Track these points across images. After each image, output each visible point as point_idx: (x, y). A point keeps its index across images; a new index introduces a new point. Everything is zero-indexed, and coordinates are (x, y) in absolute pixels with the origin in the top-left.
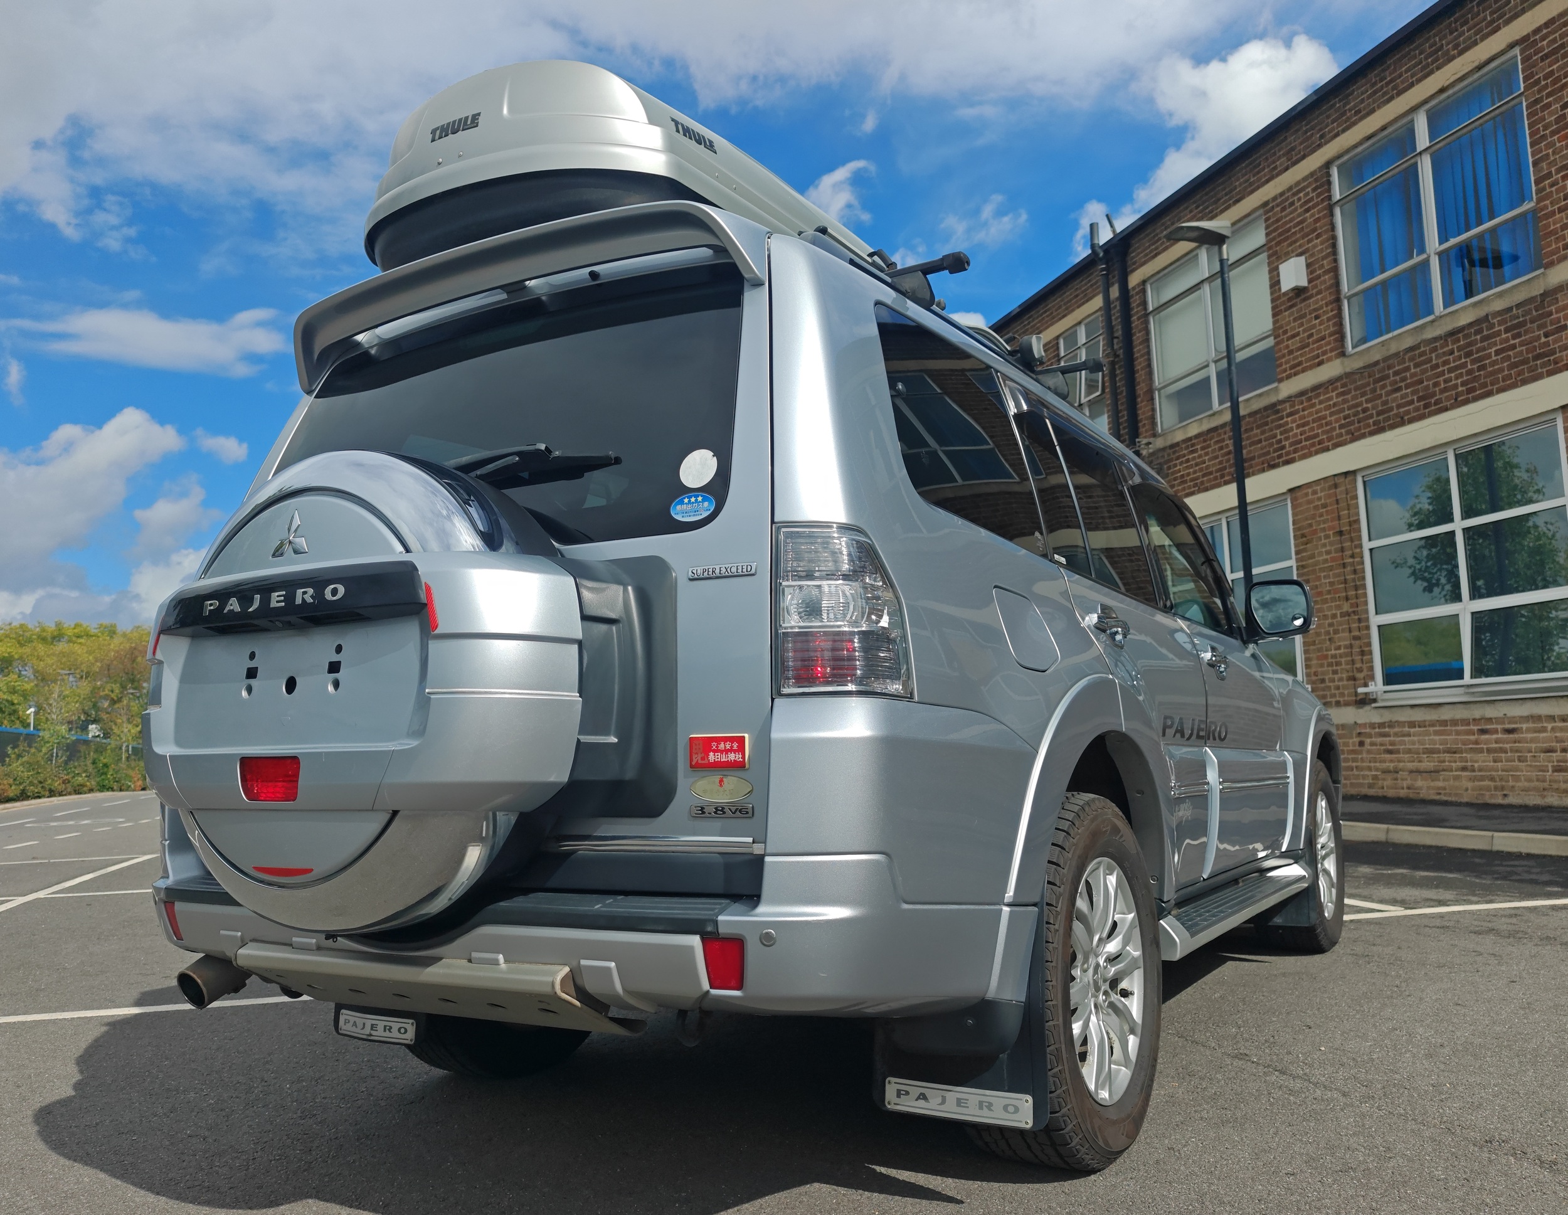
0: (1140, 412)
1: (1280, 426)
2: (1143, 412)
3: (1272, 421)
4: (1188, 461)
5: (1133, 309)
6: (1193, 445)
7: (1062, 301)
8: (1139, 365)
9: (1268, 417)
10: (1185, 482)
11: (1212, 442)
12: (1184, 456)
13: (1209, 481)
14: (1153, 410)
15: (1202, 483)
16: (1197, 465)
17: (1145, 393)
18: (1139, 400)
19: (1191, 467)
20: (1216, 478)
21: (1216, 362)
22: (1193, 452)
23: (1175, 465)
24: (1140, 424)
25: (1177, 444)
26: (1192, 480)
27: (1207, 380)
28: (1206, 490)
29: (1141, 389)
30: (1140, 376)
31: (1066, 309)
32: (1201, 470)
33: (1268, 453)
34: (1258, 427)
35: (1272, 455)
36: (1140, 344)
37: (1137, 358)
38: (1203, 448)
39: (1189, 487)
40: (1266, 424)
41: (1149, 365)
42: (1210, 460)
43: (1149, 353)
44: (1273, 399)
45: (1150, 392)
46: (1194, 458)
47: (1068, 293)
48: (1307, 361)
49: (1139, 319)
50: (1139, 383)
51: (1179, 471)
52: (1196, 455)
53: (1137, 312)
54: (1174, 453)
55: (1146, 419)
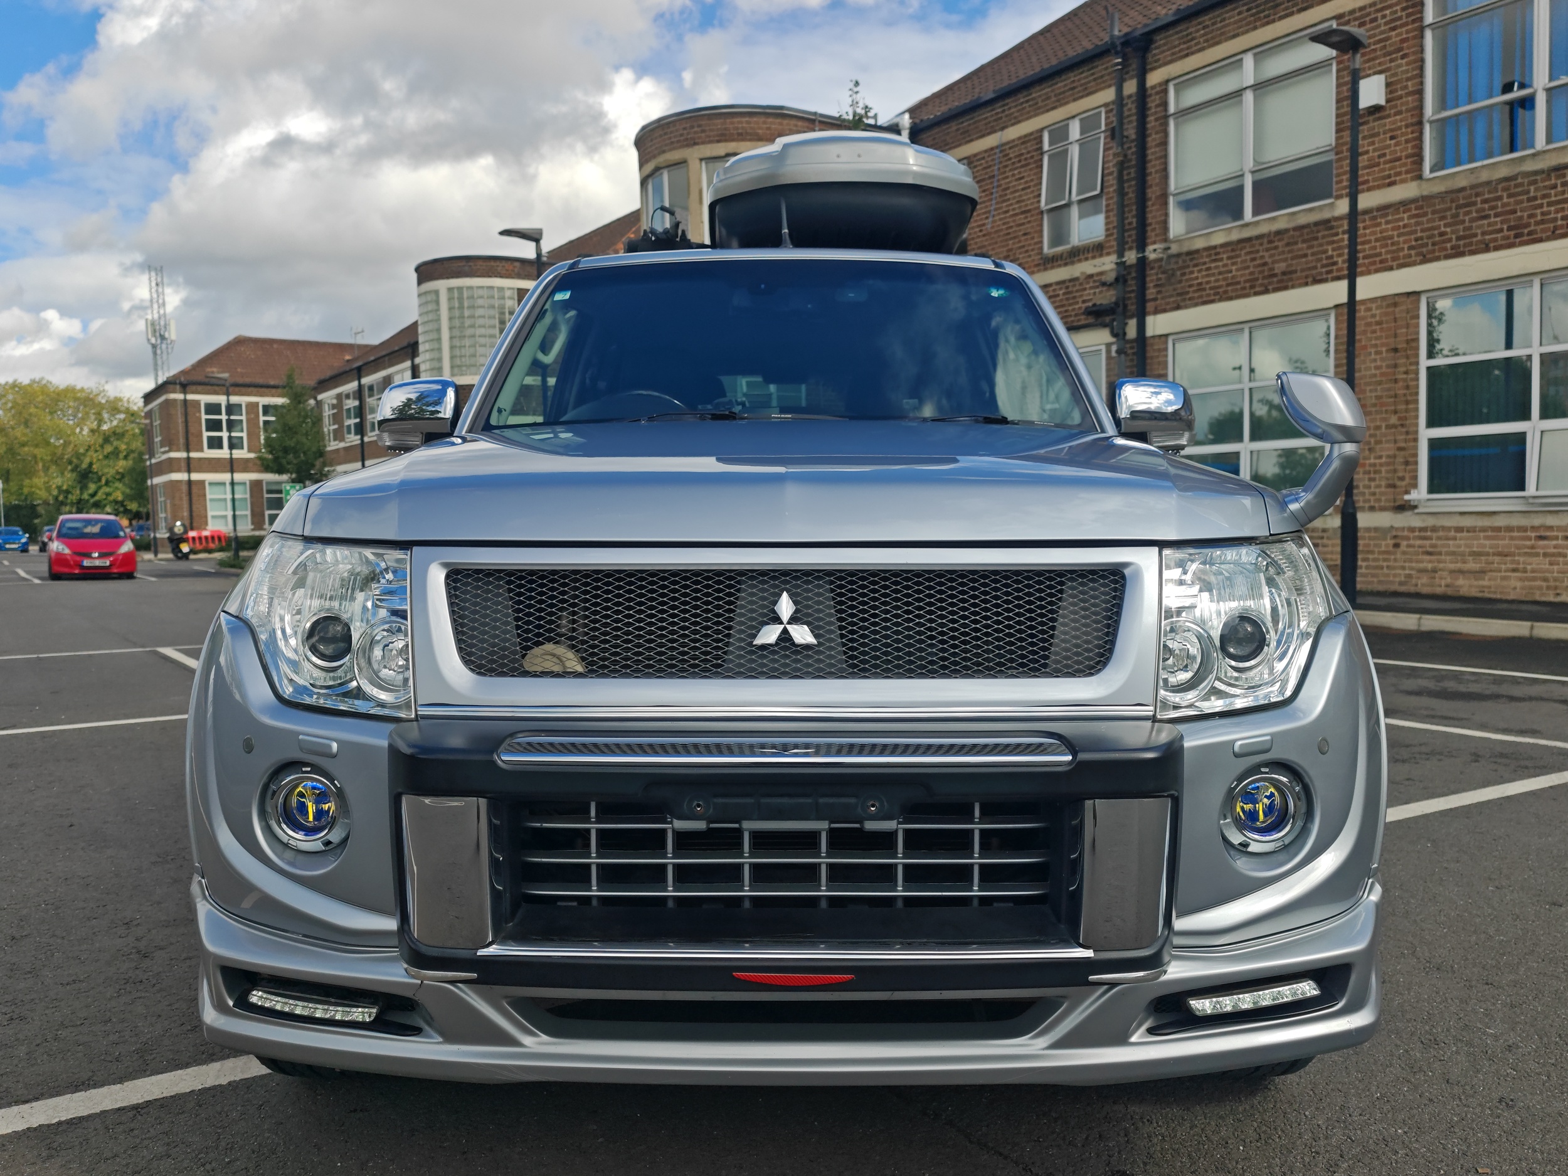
0: (1149, 216)
1: (1333, 242)
2: (1152, 216)
3: (1324, 237)
4: (1208, 269)
5: (1149, 109)
6: (1217, 254)
7: (1052, 91)
8: (1152, 168)
9: (1318, 232)
10: (1204, 289)
11: (1243, 252)
12: (1205, 263)
13: (1236, 290)
14: (1167, 215)
15: (1226, 292)
16: (1220, 273)
17: (1157, 198)
18: (1150, 203)
19: (1213, 275)
20: (1244, 288)
21: (1253, 172)
22: (1215, 260)
23: (1192, 272)
24: (1149, 228)
25: (1197, 251)
26: (1211, 288)
27: (1240, 190)
28: (1230, 299)
29: (1152, 193)
30: (1153, 178)
31: (1058, 101)
32: (1225, 279)
33: (1315, 268)
34: (1304, 241)
35: (1319, 270)
36: (1157, 145)
37: (1151, 161)
38: (1229, 258)
39: (1208, 295)
40: (1316, 239)
41: (1165, 170)
42: (1237, 270)
43: (1165, 156)
44: (1326, 215)
45: (1164, 197)
46: (1217, 267)
47: (1060, 85)
48: (1374, 180)
49: (1156, 120)
50: (1151, 186)
51: (1197, 278)
52: (1220, 264)
53: (1156, 113)
54: (1191, 260)
55: (1157, 223)
